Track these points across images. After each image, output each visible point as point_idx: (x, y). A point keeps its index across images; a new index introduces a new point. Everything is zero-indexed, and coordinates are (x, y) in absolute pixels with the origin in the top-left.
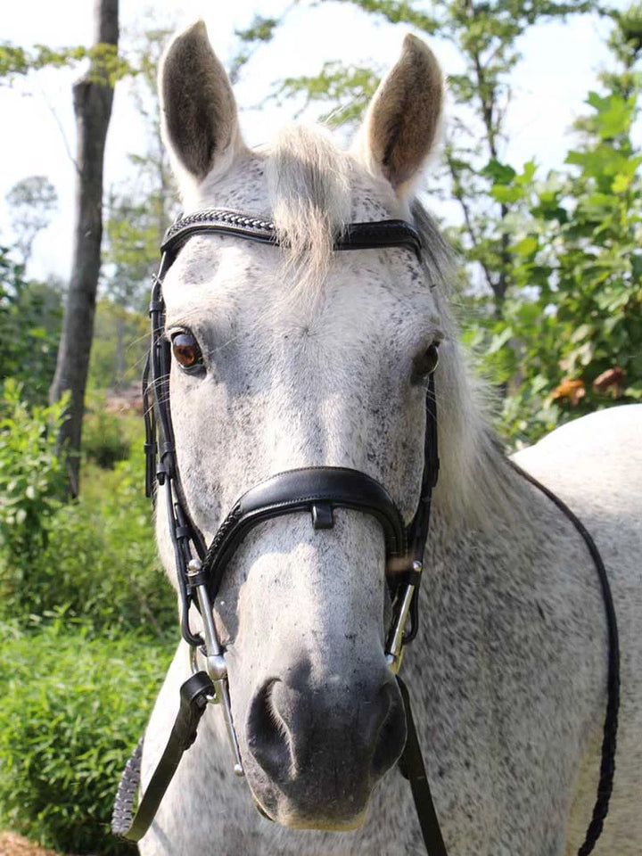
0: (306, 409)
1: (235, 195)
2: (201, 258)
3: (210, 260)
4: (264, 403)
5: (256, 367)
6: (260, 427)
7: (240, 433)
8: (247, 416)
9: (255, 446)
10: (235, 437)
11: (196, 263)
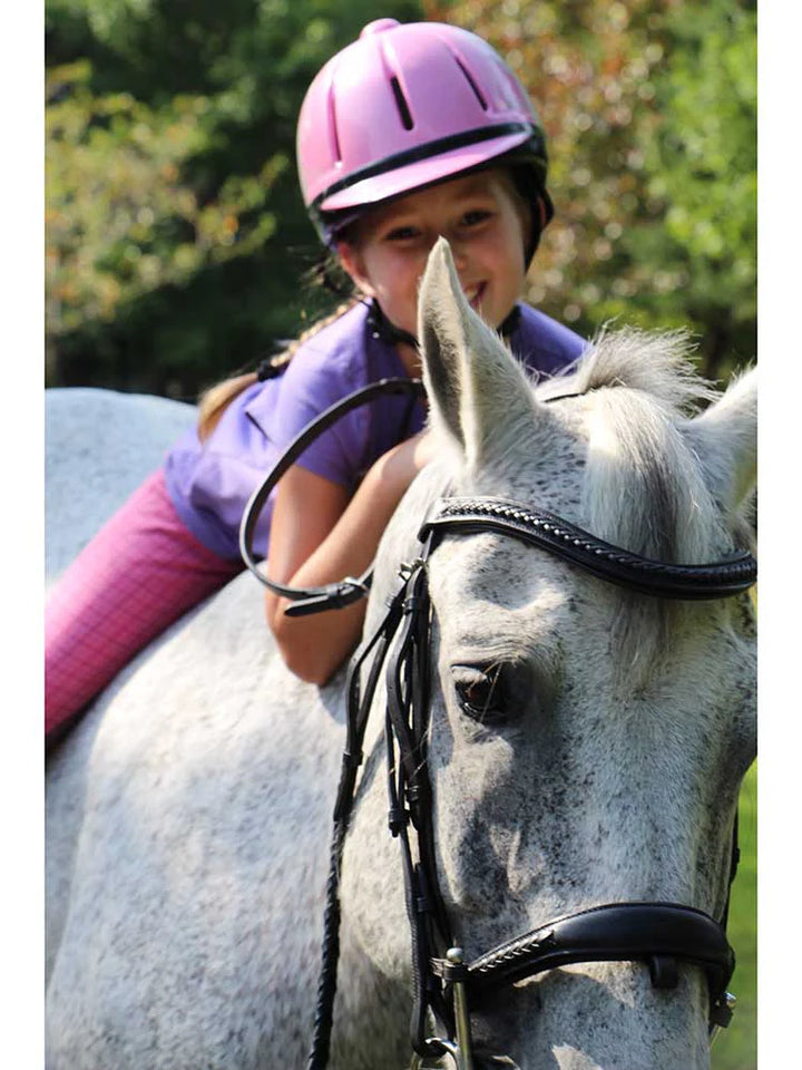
0: (641, 799)
1: (544, 489)
2: (496, 569)
3: (507, 572)
4: (586, 782)
5: (578, 733)
6: (577, 812)
7: (546, 815)
8: (561, 794)
9: (568, 836)
10: (540, 818)
11: (489, 574)
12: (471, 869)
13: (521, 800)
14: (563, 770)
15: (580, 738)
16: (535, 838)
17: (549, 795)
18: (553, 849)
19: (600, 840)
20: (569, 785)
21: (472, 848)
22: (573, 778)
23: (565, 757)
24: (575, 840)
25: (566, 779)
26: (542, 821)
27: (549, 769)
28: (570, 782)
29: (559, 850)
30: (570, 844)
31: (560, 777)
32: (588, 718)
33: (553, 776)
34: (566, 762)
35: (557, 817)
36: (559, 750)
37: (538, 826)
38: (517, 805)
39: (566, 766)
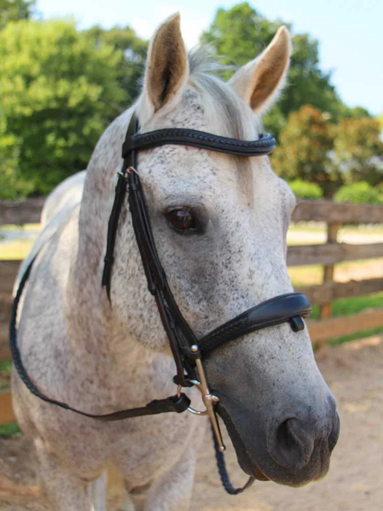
12: (194, 301)
13: (211, 266)
14: (228, 248)
15: (232, 233)
16: (221, 281)
17: (224, 261)
18: (231, 284)
19: (251, 275)
20: (232, 254)
21: (192, 292)
22: (233, 250)
23: (228, 242)
24: (240, 278)
25: (230, 252)
26: (223, 273)
27: (222, 249)
28: (232, 252)
29: (233, 284)
30: (238, 280)
31: (227, 252)
32: (233, 222)
33: (224, 252)
34: (228, 244)
35: (230, 270)
36: (224, 240)
37: (221, 275)
38: (210, 268)
39: (229, 246)
